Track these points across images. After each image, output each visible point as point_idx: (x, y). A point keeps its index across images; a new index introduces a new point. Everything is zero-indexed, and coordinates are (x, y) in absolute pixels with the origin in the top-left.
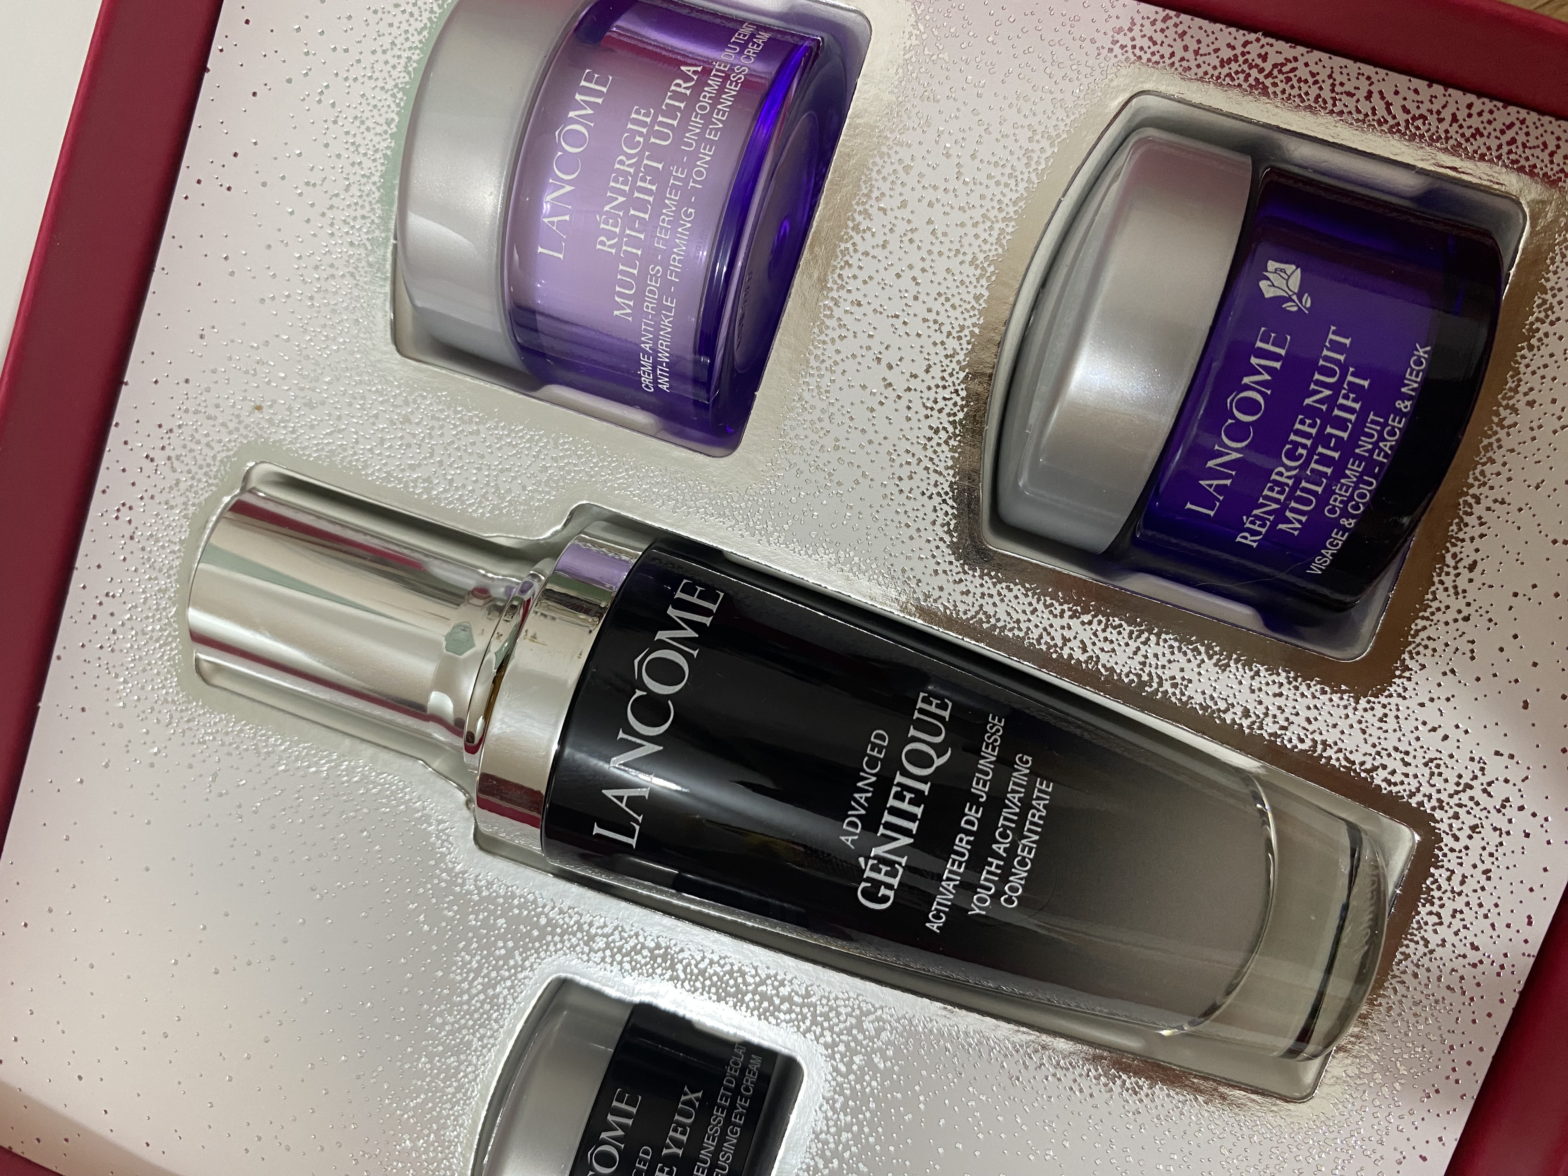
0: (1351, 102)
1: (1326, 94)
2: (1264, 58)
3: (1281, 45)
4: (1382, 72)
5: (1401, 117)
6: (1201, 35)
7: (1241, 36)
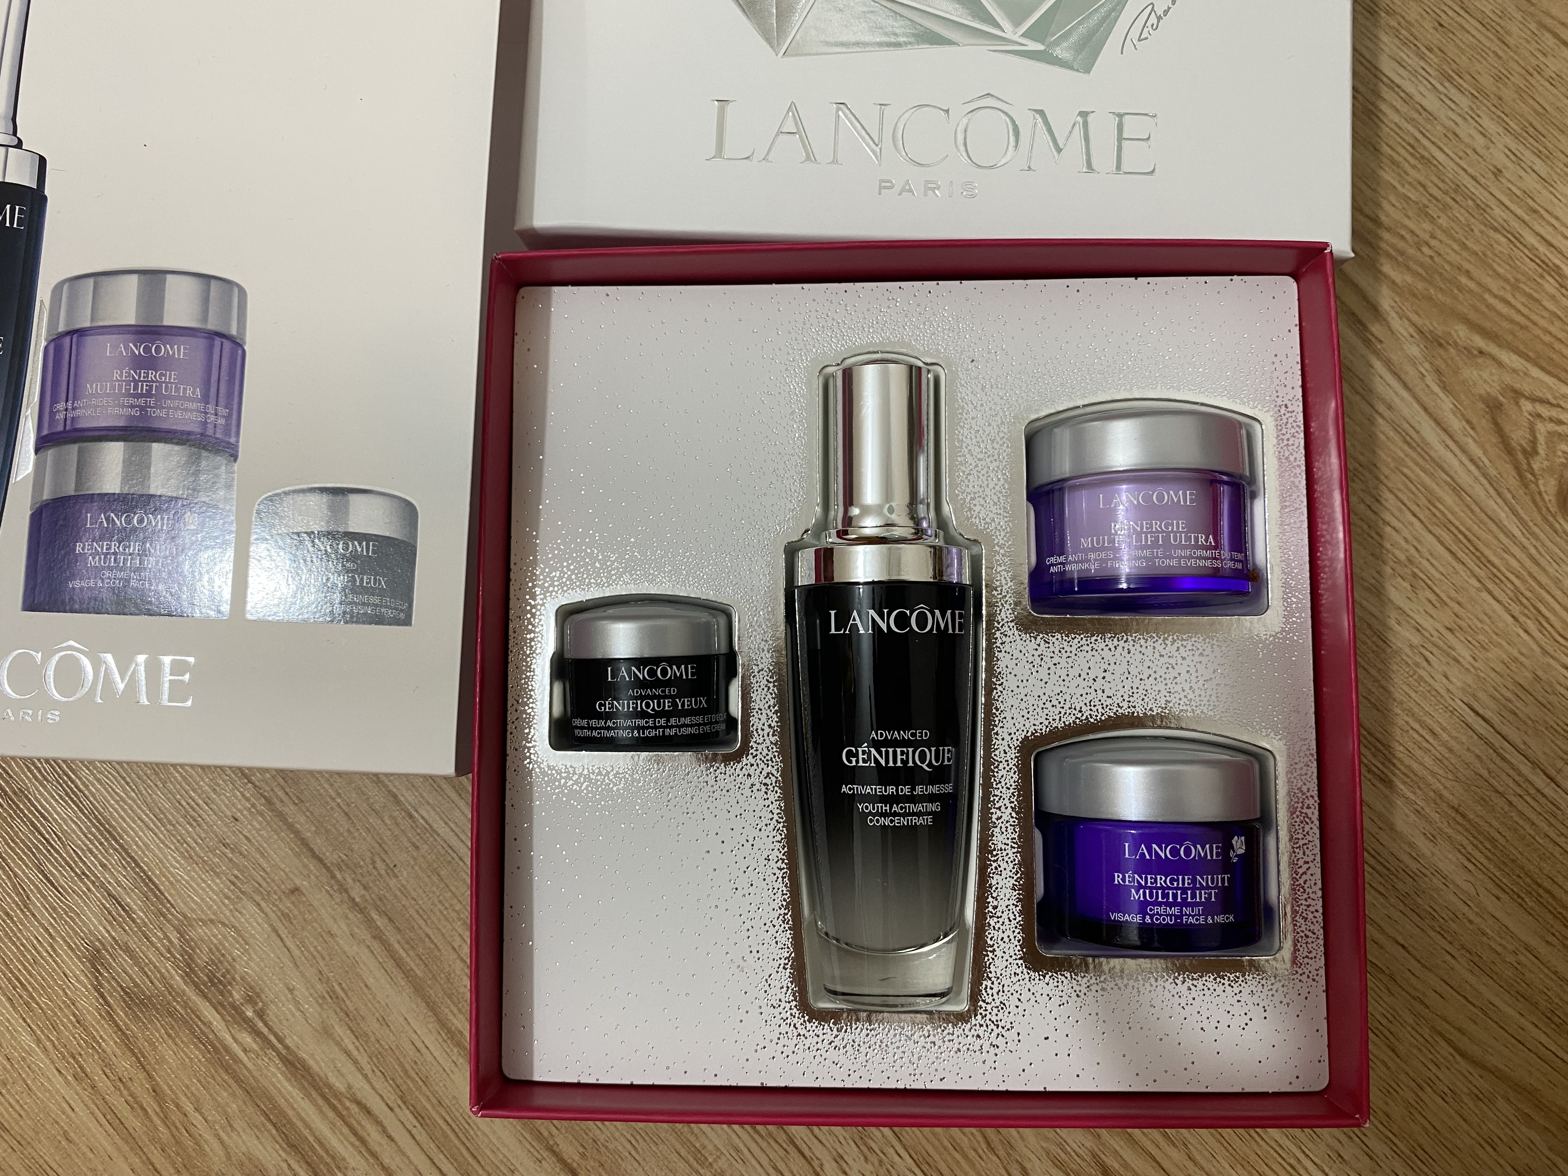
0: (1301, 855)
1: (1301, 842)
2: (1308, 807)
3: (1317, 813)
4: (1319, 865)
5: (1301, 881)
6: (1310, 773)
7: (1315, 793)
